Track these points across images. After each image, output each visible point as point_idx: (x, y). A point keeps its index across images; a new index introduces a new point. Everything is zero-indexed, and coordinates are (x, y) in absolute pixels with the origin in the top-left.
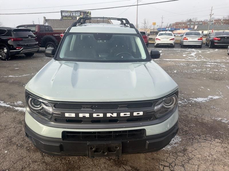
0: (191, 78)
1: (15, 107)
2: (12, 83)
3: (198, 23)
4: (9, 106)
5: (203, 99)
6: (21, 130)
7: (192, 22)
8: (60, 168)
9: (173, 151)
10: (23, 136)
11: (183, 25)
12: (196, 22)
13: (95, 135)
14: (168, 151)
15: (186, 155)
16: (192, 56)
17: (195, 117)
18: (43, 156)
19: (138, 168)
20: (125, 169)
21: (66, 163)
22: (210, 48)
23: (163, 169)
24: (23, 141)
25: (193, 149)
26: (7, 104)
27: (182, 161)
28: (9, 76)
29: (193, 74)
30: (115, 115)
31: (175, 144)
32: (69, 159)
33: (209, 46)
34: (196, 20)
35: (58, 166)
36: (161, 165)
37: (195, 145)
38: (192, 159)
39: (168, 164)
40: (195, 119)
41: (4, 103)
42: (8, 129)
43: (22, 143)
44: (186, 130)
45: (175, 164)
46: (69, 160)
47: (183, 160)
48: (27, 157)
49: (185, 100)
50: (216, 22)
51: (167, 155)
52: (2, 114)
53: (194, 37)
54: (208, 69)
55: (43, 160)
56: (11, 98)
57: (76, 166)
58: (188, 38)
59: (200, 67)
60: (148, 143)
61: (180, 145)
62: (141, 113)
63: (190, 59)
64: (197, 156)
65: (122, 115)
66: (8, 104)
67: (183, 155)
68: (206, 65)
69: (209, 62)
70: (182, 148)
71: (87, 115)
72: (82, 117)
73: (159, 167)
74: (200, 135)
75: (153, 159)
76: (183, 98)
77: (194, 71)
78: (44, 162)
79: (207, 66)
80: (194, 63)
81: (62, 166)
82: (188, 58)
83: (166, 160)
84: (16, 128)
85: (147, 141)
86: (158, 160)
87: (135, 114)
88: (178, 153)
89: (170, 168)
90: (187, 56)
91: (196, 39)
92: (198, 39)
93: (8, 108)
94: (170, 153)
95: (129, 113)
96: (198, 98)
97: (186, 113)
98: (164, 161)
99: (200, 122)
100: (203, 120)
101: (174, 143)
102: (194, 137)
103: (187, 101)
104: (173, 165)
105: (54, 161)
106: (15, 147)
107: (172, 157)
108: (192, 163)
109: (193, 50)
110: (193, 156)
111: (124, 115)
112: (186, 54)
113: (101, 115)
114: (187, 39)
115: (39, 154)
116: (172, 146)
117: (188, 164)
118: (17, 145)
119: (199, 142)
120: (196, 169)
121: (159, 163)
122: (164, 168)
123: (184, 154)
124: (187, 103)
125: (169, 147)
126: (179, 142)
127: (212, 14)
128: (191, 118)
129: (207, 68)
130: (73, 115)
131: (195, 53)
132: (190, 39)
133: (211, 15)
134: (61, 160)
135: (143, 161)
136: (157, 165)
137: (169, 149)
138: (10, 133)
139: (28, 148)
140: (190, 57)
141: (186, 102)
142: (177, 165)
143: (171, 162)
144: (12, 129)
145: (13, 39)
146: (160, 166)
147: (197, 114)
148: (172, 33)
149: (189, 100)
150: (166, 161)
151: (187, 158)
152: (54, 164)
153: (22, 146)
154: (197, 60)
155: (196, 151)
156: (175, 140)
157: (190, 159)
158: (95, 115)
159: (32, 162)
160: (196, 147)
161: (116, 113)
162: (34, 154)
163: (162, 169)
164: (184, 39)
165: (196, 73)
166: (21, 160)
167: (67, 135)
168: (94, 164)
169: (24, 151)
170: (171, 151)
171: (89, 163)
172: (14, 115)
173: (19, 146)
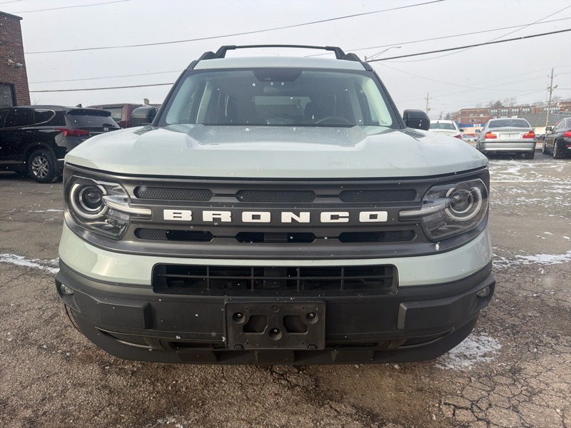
0: (512, 215)
1: (49, 269)
2: (53, 222)
3: (518, 110)
4: (35, 265)
5: (555, 256)
6: (55, 315)
7: (503, 107)
8: (147, 403)
9: (481, 371)
10: (58, 328)
11: (482, 116)
12: (513, 108)
13: (247, 280)
14: (463, 372)
15: (520, 383)
16: (510, 174)
17: (535, 295)
18: (105, 373)
19: (377, 410)
20: (336, 410)
21: (167, 392)
22: (556, 158)
23: (454, 414)
24: (57, 337)
25: (540, 367)
26: (31, 262)
27: (509, 398)
28: (49, 210)
29: (517, 206)
30: (305, 217)
31: (484, 356)
32: (177, 381)
33: (552, 155)
34: (512, 104)
35: (144, 398)
36: (445, 404)
37: (545, 360)
38: (540, 392)
39: (468, 404)
40: (536, 300)
41: (25, 258)
42: (23, 312)
43: (55, 342)
44: (514, 325)
45: (490, 405)
46: (175, 385)
47: (514, 396)
48: (61, 373)
49: (503, 258)
50: (566, 107)
51: (461, 380)
52: (16, 281)
53: (512, 130)
54: (557, 198)
55: (103, 383)
56: (43, 250)
57: (194, 399)
58: (497, 134)
59: (536, 193)
60: (406, 309)
61: (499, 359)
62: (382, 216)
63: (505, 179)
64: (556, 386)
65: (326, 217)
66: (35, 262)
67: (510, 381)
68: (550, 189)
69: (560, 184)
70: (507, 366)
71: (226, 216)
72: (212, 220)
73: (440, 410)
74: (558, 336)
75: (420, 390)
76: (495, 255)
77: (520, 201)
78: (105, 387)
79: (555, 191)
80: (518, 186)
81: (154, 398)
82: (499, 176)
83: (459, 392)
84: (44, 311)
85: (402, 305)
86: (437, 393)
87: (364, 217)
88: (495, 378)
89: (473, 412)
90: (497, 173)
91: (519, 137)
92: (524, 137)
93: (32, 269)
94: (470, 376)
95: (347, 214)
96: (538, 255)
97: (509, 285)
98: (453, 394)
99: (554, 307)
100: (560, 302)
101: (481, 354)
102: (541, 341)
103: (508, 262)
104: (484, 405)
105: (134, 386)
106: (33, 351)
107: (478, 385)
108: (544, 403)
109: (512, 162)
110: (543, 386)
111: (333, 217)
112: (495, 170)
113: (265, 217)
114: (495, 137)
115: (93, 368)
116: (475, 360)
117: (529, 405)
118: (40, 347)
119: (555, 352)
120: (557, 418)
121: (440, 401)
122: (457, 412)
123: (515, 381)
124: (509, 265)
125: (466, 364)
126: (495, 352)
127: (553, 86)
128: (526, 297)
129: (553, 195)
130: (186, 215)
131: (519, 169)
132: (501, 136)
133: (550, 88)
134: (152, 383)
135: (391, 395)
136: (434, 405)
137: (467, 367)
138: (28, 320)
139: (68, 354)
140: (505, 176)
141: (507, 264)
142: (496, 406)
143: (476, 398)
144: (35, 313)
145: (66, 133)
146: (444, 408)
147: (540, 289)
148: (455, 124)
149: (514, 259)
150: (462, 396)
151: (527, 390)
152: (132, 392)
153: (51, 348)
154: (524, 181)
155: (550, 373)
156: (481, 347)
157: (532, 393)
158: (247, 217)
159: (74, 385)
160: (550, 364)
161: (309, 213)
162: (80, 367)
163: (449, 414)
164: (486, 137)
165: (525, 205)
166: (45, 379)
167: (167, 277)
168: (246, 396)
169: (55, 361)
170: (472, 374)
171: (232, 394)
172: (44, 284)
173: (45, 349)
